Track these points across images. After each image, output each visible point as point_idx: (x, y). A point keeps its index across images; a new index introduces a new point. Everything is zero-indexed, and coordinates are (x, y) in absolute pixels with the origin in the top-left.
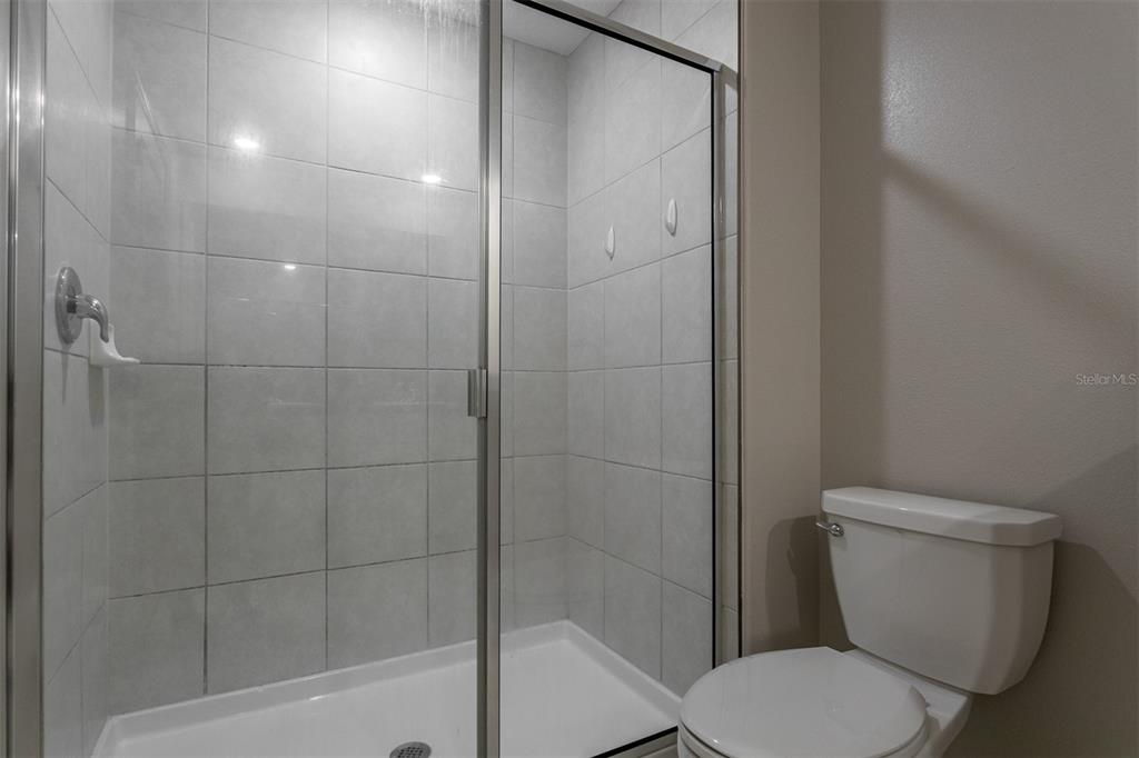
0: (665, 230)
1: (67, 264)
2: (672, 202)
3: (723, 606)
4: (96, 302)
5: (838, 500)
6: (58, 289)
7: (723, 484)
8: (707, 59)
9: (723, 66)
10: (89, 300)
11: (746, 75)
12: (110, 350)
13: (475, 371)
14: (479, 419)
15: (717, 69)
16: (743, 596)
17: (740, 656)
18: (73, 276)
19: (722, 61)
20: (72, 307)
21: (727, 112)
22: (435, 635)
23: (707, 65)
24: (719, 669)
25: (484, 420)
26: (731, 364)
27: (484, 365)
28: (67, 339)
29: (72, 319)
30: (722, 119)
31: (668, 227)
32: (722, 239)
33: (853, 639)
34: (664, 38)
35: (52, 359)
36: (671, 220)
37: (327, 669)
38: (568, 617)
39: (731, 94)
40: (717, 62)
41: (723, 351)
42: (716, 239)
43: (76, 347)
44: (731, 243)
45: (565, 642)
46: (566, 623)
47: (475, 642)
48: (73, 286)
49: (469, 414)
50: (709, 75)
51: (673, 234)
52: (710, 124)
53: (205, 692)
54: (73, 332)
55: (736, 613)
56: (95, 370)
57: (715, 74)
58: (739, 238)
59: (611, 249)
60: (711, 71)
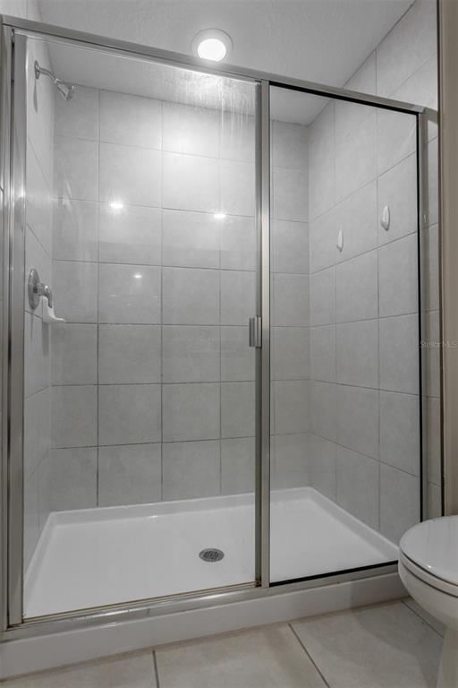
0: (381, 227)
1: (32, 267)
2: (386, 208)
3: (428, 483)
4: (46, 287)
6: (29, 281)
7: (427, 397)
8: (413, 105)
9: (425, 109)
10: (43, 286)
11: (444, 110)
12: (51, 313)
13: (254, 319)
14: (257, 348)
15: (421, 111)
16: (445, 476)
17: (443, 515)
18: (36, 274)
19: (425, 105)
20: (35, 290)
21: (429, 139)
22: (225, 487)
23: (412, 109)
24: (426, 523)
25: (260, 348)
26: (434, 314)
27: (260, 315)
28: (33, 307)
29: (36, 296)
31: (383, 225)
34: (379, 95)
35: (28, 316)
36: (385, 220)
37: (162, 500)
38: (310, 485)
39: (432, 127)
40: (421, 107)
41: (427, 305)
42: (421, 230)
43: (37, 311)
44: (433, 230)
46: (309, 489)
47: (254, 494)
48: (36, 279)
49: (250, 345)
50: (415, 117)
51: (387, 229)
52: (416, 149)
53: (97, 505)
54: (36, 303)
55: (440, 489)
56: (45, 325)
57: (419, 115)
58: (440, 226)
59: (340, 246)
60: (416, 113)
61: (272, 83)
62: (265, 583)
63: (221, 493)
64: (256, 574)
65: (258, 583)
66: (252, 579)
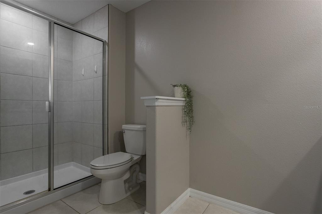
2: (96, 66)
3: (105, 149)
5: (125, 127)
7: (105, 125)
8: (102, 39)
11: (110, 44)
15: (104, 41)
22: (35, 168)
26: (106, 101)
30: (105, 51)
31: (95, 72)
32: (105, 76)
33: (127, 151)
36: (96, 70)
38: (73, 161)
40: (104, 40)
41: (105, 98)
45: (72, 167)
46: (72, 162)
50: (102, 42)
51: (96, 73)
57: (104, 43)
58: (108, 76)
59: (83, 74)
60: (103, 42)
61: (54, 23)
62: (52, 189)
63: (33, 171)
64: (49, 187)
65: (49, 190)
66: (47, 189)
